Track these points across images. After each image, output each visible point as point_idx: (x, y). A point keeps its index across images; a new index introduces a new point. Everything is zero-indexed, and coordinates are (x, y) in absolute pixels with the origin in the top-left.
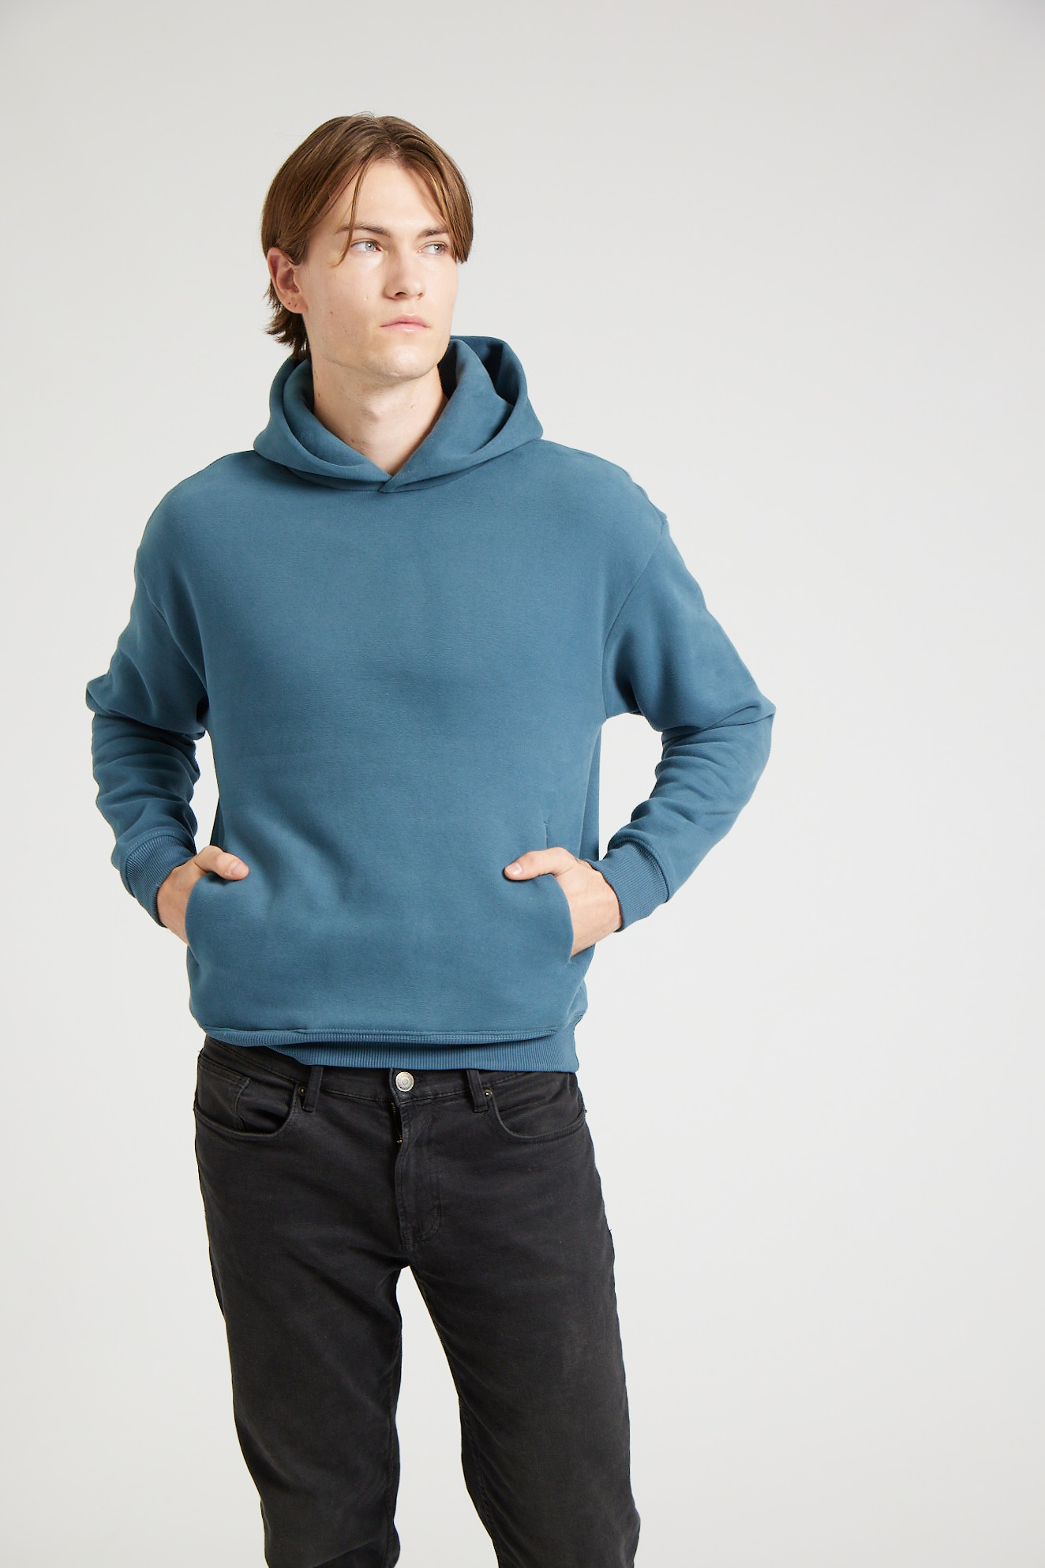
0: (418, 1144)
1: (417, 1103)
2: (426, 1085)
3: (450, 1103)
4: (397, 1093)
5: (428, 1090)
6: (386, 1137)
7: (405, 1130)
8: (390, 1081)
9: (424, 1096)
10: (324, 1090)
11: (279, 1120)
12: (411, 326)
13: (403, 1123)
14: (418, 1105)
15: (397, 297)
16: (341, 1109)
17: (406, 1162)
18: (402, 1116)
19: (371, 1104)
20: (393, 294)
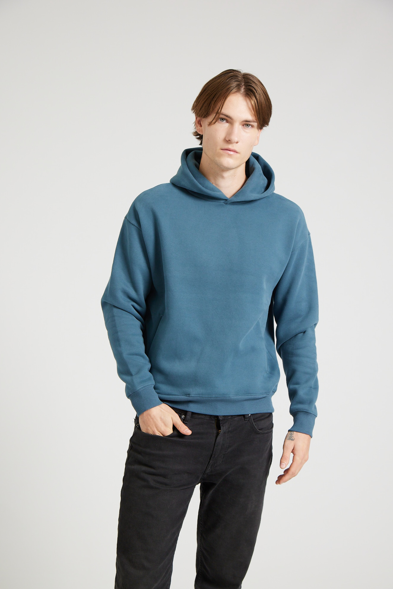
0: (225, 433)
1: (226, 418)
3: (236, 418)
7: (222, 427)
10: (192, 416)
12: (232, 152)
13: (221, 425)
15: (229, 141)
17: (220, 439)
18: (221, 422)
19: (209, 419)
20: (227, 139)
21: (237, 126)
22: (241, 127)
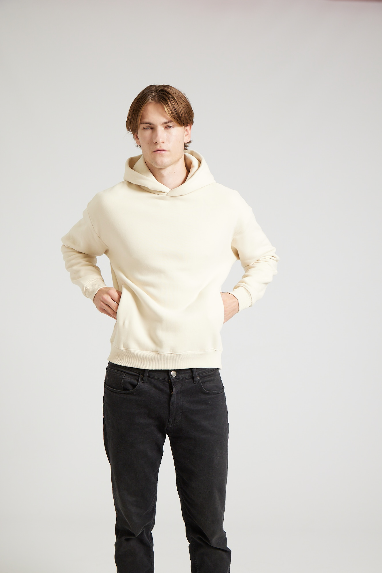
0: (177, 393)
2: (180, 375)
3: (187, 381)
4: (172, 377)
5: (180, 376)
6: (168, 390)
7: (174, 389)
8: (170, 373)
9: (179, 378)
10: (149, 376)
11: (134, 386)
12: (162, 151)
13: (173, 387)
14: (177, 381)
15: (156, 143)
16: (154, 382)
17: (174, 399)
18: (173, 384)
19: (163, 380)
20: (154, 142)
21: (160, 129)
22: (163, 128)
